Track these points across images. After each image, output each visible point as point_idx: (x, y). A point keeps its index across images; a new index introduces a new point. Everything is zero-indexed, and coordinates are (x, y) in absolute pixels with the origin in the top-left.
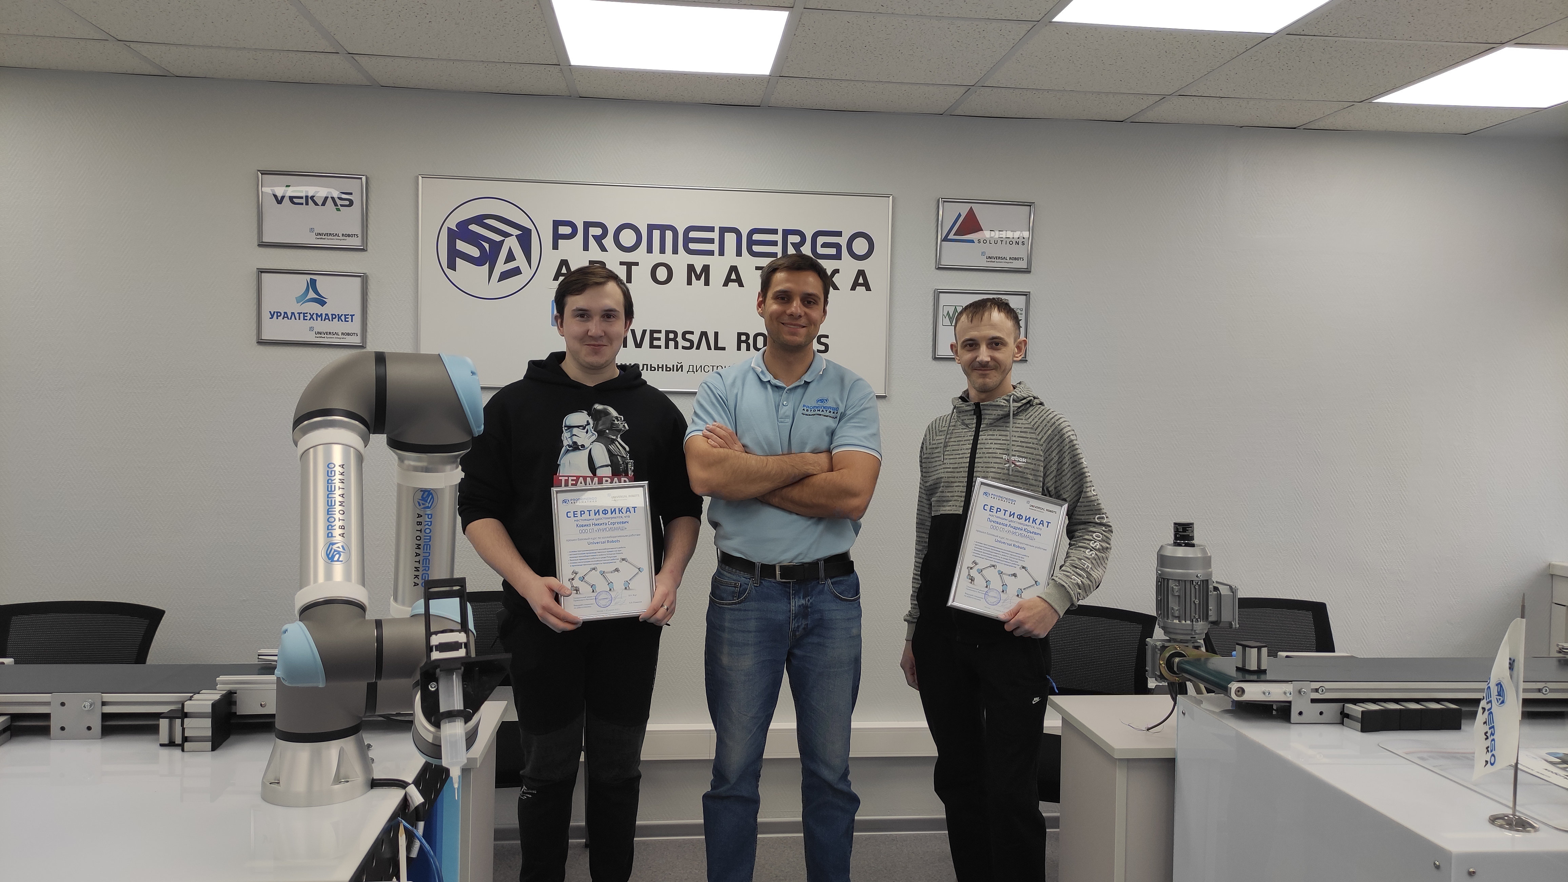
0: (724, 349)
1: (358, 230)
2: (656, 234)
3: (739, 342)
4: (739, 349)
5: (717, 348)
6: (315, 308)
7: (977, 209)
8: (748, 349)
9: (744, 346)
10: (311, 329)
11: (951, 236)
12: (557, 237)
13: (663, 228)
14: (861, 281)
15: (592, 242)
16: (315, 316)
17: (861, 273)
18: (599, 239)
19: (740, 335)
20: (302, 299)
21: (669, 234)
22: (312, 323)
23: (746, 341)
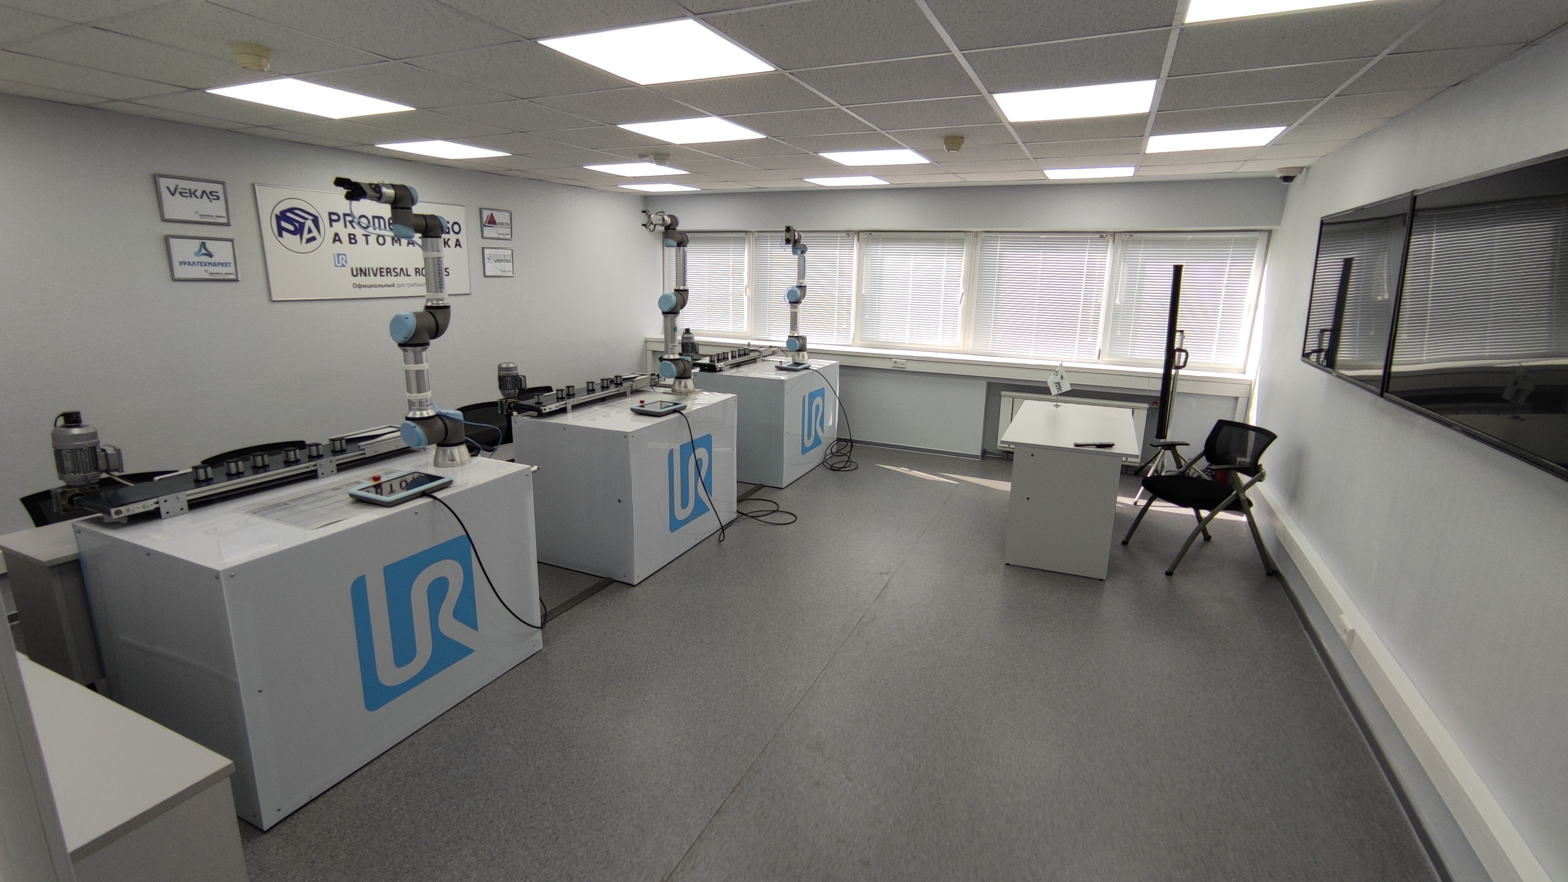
0: (410, 276)
1: (224, 214)
2: (376, 220)
3: (416, 272)
4: (416, 275)
5: (408, 275)
6: (206, 259)
7: (495, 213)
8: (420, 275)
9: (418, 274)
10: (206, 271)
11: (486, 225)
12: (331, 221)
13: (379, 218)
14: (458, 244)
15: (348, 224)
16: (207, 264)
17: (458, 240)
18: (351, 222)
19: (416, 269)
20: (198, 254)
21: (382, 221)
22: (206, 268)
23: (419, 272)
